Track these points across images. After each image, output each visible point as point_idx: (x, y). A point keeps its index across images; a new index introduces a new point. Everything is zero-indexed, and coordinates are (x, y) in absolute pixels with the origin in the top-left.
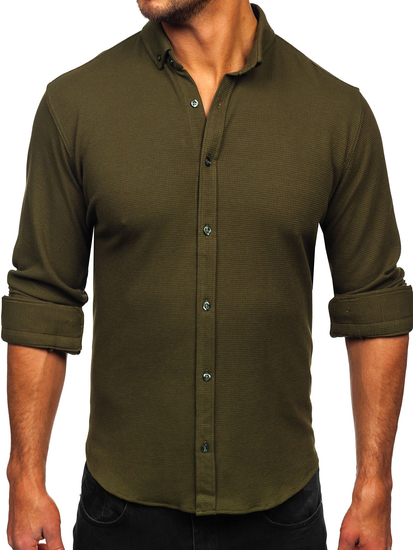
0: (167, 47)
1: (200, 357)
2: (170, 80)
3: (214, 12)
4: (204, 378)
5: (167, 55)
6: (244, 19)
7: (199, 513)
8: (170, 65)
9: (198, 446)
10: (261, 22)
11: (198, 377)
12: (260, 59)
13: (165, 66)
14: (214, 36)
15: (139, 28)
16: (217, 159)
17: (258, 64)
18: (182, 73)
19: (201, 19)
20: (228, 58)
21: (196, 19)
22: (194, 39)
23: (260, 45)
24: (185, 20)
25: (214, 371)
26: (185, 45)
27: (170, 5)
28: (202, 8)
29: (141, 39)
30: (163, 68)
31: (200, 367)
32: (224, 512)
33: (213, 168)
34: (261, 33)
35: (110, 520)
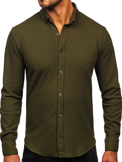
0: (48, 17)
1: (59, 110)
2: (50, 27)
3: (62, 5)
4: (60, 116)
5: (48, 19)
6: (70, 8)
7: (60, 157)
8: (49, 22)
9: (58, 137)
10: (75, 9)
11: (58, 116)
12: (74, 20)
13: (48, 22)
14: (62, 13)
15: (39, 11)
16: (64, 50)
17: (73, 21)
18: (53, 25)
19: (58, 8)
20: (66, 19)
21: (56, 8)
22: (55, 14)
23: (74, 16)
24: (53, 8)
25: (63, 114)
26: (53, 16)
27: (49, 3)
28: (58, 4)
29: (40, 14)
30: (47, 23)
31: (58, 113)
32: (66, 157)
33: (63, 53)
34: (75, 12)
35: (32, 157)
